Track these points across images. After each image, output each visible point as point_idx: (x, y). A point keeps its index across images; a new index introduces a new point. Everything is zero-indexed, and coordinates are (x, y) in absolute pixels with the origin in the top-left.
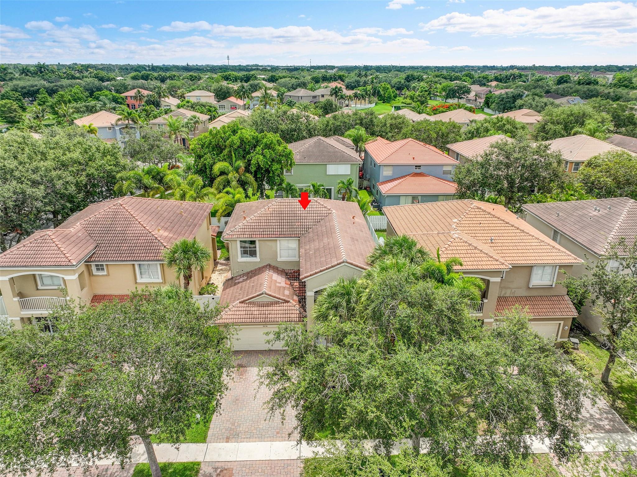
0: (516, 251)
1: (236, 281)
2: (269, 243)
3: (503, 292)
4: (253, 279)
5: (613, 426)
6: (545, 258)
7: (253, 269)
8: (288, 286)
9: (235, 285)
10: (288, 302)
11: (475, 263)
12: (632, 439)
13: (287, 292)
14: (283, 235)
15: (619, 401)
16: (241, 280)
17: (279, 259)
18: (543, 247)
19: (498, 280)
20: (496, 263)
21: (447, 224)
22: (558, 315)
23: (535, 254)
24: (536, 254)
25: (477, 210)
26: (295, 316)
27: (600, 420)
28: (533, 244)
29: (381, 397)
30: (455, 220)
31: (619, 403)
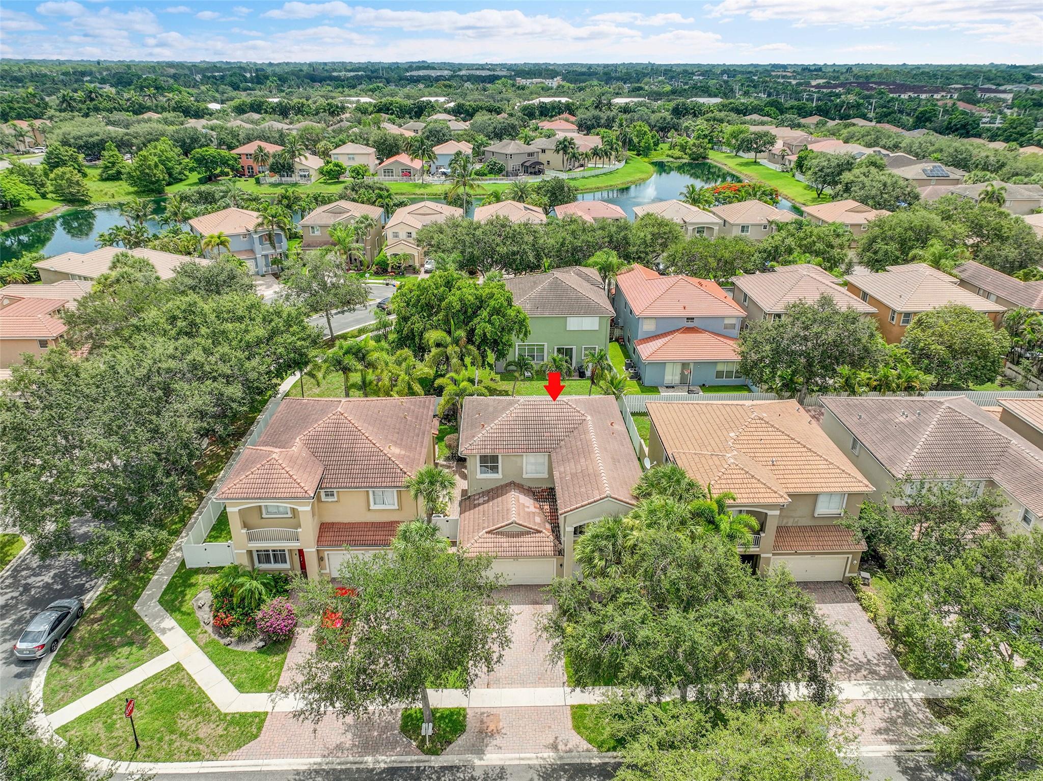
0: (800, 476)
1: (476, 502)
2: (514, 458)
3: (785, 521)
4: (495, 501)
5: (889, 672)
6: (832, 485)
7: (493, 487)
8: (537, 510)
9: (475, 507)
10: (540, 532)
11: (751, 495)
12: (906, 685)
13: (538, 519)
14: (529, 450)
15: (901, 646)
16: (481, 500)
17: (524, 476)
18: (832, 471)
19: (777, 512)
20: (775, 495)
21: (723, 439)
22: (845, 549)
23: (821, 480)
24: (823, 480)
25: (758, 421)
26: (549, 548)
27: (877, 665)
28: (820, 467)
29: (655, 653)
30: (732, 434)
31: (901, 648)
